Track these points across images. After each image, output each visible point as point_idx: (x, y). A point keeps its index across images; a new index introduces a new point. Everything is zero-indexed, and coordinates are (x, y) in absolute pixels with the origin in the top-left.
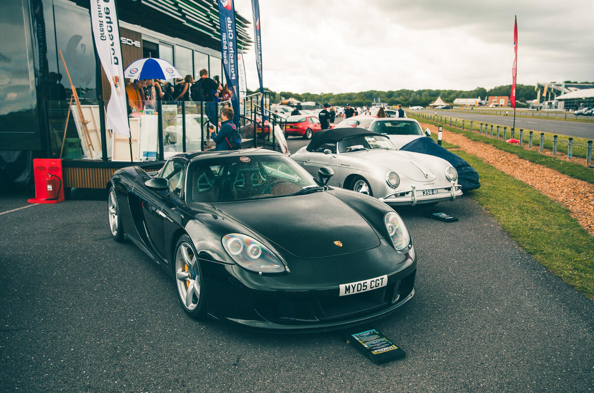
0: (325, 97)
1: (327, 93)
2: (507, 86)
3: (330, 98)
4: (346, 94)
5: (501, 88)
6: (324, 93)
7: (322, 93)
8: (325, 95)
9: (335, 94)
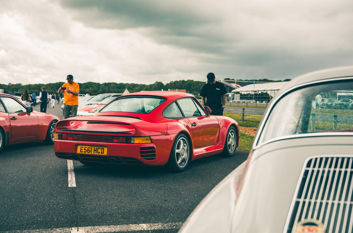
0: (13, 87)
1: (15, 84)
2: (180, 81)
3: (19, 88)
4: (35, 85)
5: (176, 82)
6: (12, 84)
7: (10, 83)
8: (13, 85)
9: (23, 85)
